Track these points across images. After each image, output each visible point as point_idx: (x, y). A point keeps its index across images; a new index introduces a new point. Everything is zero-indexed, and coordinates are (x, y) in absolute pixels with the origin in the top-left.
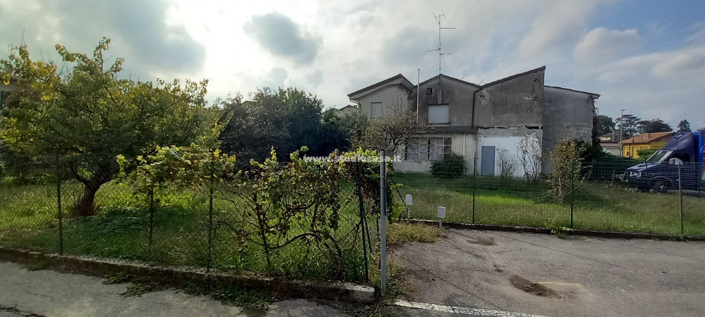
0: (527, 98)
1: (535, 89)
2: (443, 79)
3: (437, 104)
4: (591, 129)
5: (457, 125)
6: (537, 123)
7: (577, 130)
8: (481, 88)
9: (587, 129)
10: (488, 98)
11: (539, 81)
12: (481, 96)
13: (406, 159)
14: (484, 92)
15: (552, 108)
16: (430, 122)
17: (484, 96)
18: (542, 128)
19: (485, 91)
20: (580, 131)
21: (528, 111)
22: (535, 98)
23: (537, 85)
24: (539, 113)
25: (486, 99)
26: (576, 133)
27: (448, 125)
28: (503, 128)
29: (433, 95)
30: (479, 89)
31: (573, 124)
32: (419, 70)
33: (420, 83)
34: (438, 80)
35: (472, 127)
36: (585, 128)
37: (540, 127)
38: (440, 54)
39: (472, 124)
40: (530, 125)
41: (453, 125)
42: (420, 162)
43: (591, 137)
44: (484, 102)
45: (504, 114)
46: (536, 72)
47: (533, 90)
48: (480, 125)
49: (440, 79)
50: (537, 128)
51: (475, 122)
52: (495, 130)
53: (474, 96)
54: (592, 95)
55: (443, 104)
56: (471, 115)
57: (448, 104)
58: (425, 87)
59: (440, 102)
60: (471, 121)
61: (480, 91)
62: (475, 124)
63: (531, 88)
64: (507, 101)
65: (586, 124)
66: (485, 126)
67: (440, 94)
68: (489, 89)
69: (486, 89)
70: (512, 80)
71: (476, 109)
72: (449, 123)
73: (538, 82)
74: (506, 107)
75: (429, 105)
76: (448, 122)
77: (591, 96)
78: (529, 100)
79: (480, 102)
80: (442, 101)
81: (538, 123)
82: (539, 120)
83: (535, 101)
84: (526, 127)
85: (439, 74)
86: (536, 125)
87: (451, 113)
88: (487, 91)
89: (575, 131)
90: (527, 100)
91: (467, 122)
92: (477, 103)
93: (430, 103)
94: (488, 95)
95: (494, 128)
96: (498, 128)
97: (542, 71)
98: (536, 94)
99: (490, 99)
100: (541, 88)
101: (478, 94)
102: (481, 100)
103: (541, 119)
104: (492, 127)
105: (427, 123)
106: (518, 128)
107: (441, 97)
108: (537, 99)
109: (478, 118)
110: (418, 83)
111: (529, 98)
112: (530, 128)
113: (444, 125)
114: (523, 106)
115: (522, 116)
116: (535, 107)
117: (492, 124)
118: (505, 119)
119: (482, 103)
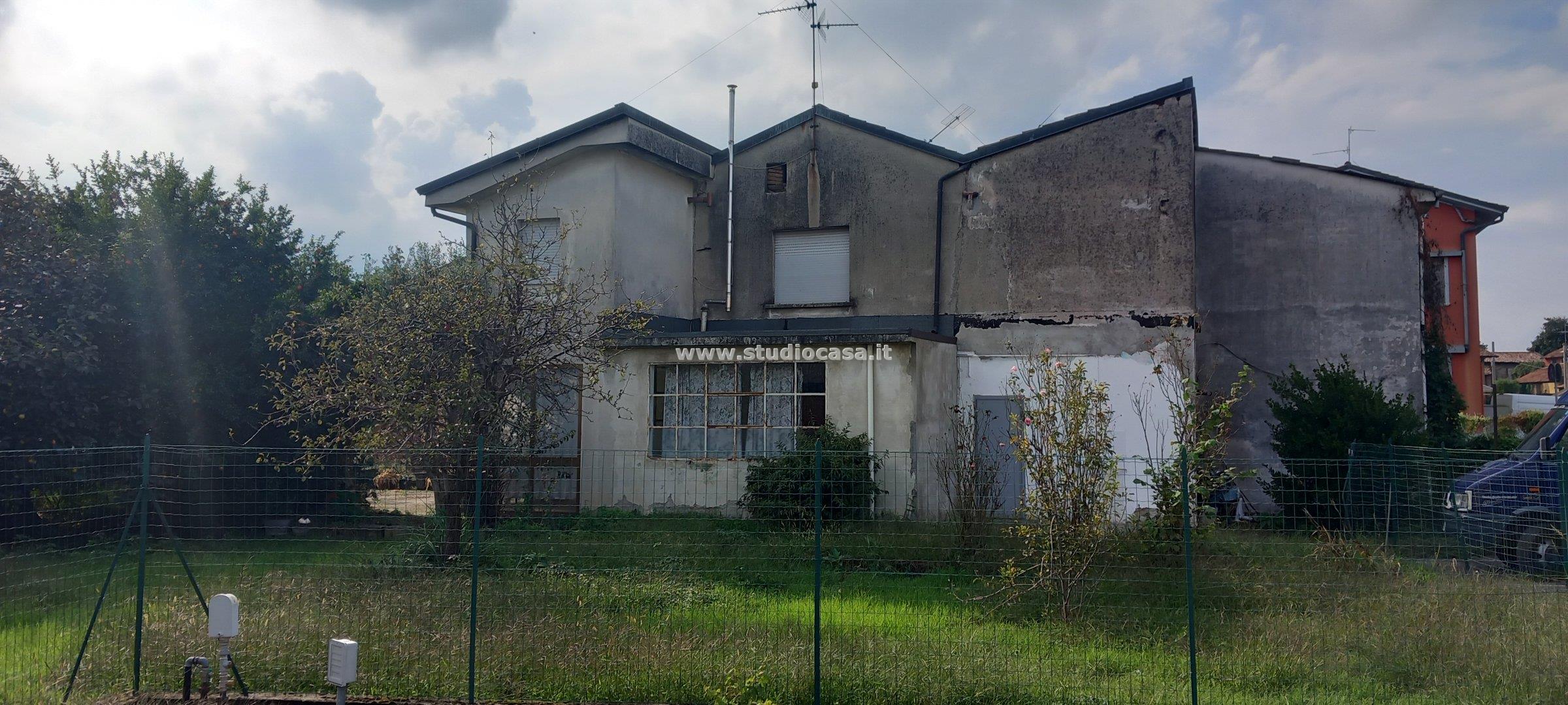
0: (1132, 205)
1: (1161, 167)
2: (825, 126)
3: (803, 229)
4: (1417, 326)
5: (883, 311)
6: (1172, 301)
7: (1366, 327)
8: (967, 162)
9: (1402, 324)
10: (992, 203)
11: (1172, 136)
12: (966, 197)
13: (657, 451)
14: (977, 179)
15: (1271, 242)
16: (781, 299)
17: (975, 195)
18: (1191, 322)
19: (980, 176)
20: (1379, 333)
21: (1140, 256)
22: (1163, 203)
23: (1165, 150)
24: (1178, 262)
25: (986, 210)
26: (1365, 340)
27: (847, 314)
28: (1051, 322)
29: (790, 190)
30: (954, 167)
31: (1351, 304)
32: (732, 88)
33: (737, 140)
34: (806, 133)
35: (937, 318)
36: (1393, 321)
37: (1185, 320)
38: (813, 26)
39: (937, 305)
40: (1149, 310)
41: (866, 310)
42: (707, 467)
43: (1418, 358)
44: (977, 218)
45: (1050, 266)
46: (1160, 102)
47: (1155, 172)
48: (966, 312)
49: (815, 126)
50: (1175, 322)
51: (947, 298)
52: (1019, 333)
53: (941, 195)
54: (1414, 192)
55: (826, 229)
56: (931, 272)
57: (846, 228)
58: (759, 157)
59: (814, 221)
60: (930, 298)
61: (960, 178)
62: (948, 309)
63: (1146, 165)
64: (1060, 214)
65: (1400, 305)
66: (986, 315)
67: (813, 183)
68: (995, 167)
69: (984, 166)
70: (1078, 131)
71: (951, 248)
72: (852, 304)
73: (1169, 143)
74: (1057, 241)
75: (778, 231)
76: (844, 298)
77: (1409, 196)
78: (1142, 211)
79: (964, 219)
80: (824, 216)
81: (1176, 304)
82: (1181, 290)
83: (1163, 217)
84: (1134, 318)
85: (809, 106)
86: (1169, 311)
87: (856, 263)
88: (987, 174)
89: (1362, 334)
90: (1132, 211)
91: (918, 303)
92: (952, 224)
93: (779, 222)
94: (993, 192)
95: (1017, 321)
96: (1030, 321)
97: (1185, 100)
98: (1166, 189)
99: (1000, 208)
100: (1182, 164)
101: (954, 189)
102: (968, 212)
103: (1189, 287)
104: (1010, 321)
105: (768, 304)
106: (1104, 321)
107: (821, 199)
108: (1170, 207)
109: (957, 284)
110: (731, 142)
111: (1139, 203)
112: (1148, 322)
113: (834, 314)
114: (1122, 235)
115: (1119, 275)
116: (1165, 240)
117: (1010, 309)
118: (1054, 288)
119: (969, 225)
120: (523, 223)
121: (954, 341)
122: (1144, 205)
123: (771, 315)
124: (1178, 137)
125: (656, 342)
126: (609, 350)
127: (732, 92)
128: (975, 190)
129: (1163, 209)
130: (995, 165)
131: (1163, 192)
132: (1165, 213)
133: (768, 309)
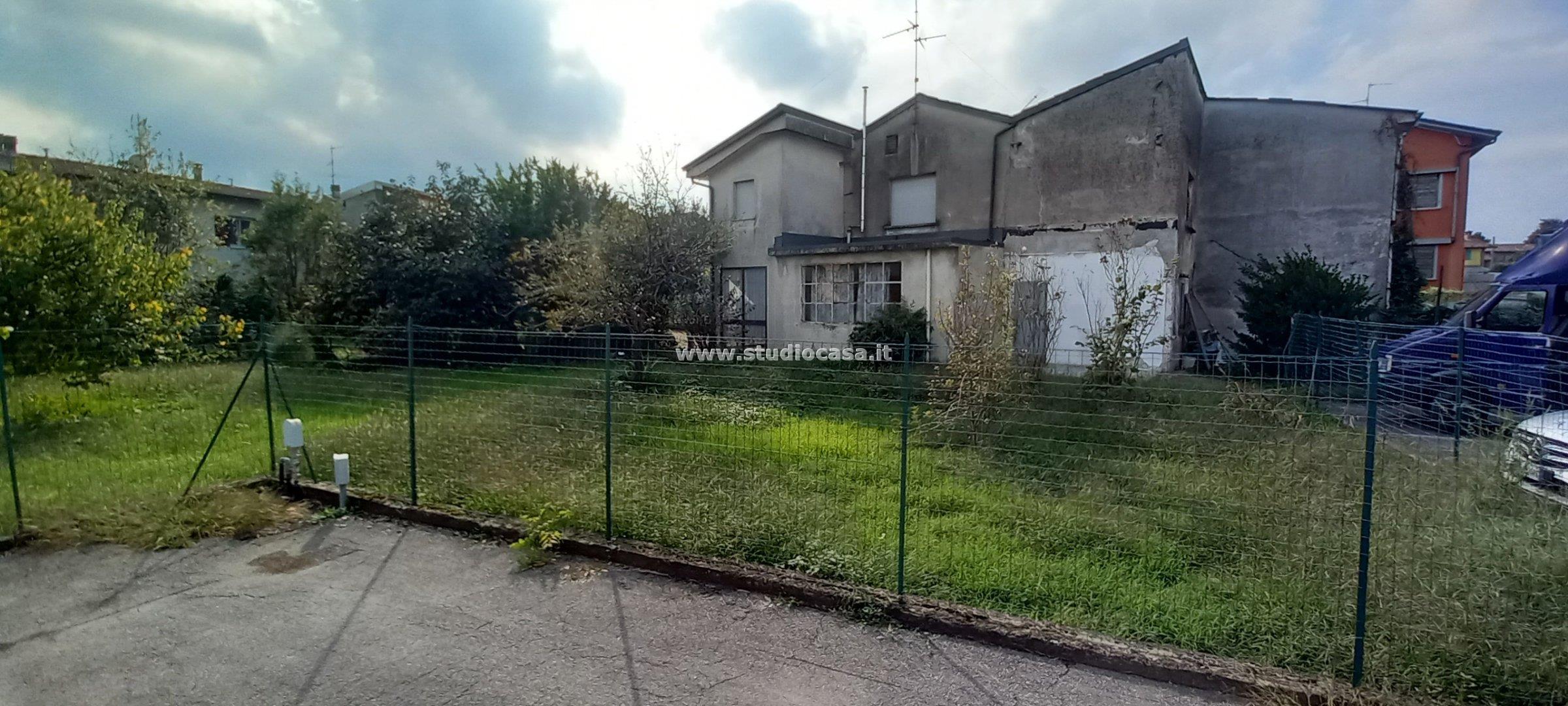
0: (1135, 141)
1: (1158, 109)
2: (925, 108)
3: (907, 177)
4: (1388, 222)
5: (958, 226)
6: (1162, 210)
7: (1340, 225)
8: (1013, 123)
9: (1375, 221)
10: (1031, 149)
11: (1169, 87)
12: (1012, 145)
13: (808, 318)
14: (1021, 132)
15: (1263, 164)
16: (894, 223)
17: (1020, 144)
18: (1176, 225)
19: (1023, 131)
20: (1352, 228)
21: (1138, 178)
22: (1158, 137)
23: (1163, 96)
24: (1167, 181)
25: (1027, 154)
26: (1339, 234)
27: (935, 230)
28: (1070, 230)
29: (900, 152)
30: (1006, 126)
31: (1330, 207)
32: (865, 88)
33: (869, 121)
34: (910, 114)
35: (992, 230)
36: (1367, 219)
37: (1170, 224)
38: (916, 41)
39: (991, 223)
40: (1143, 217)
41: (947, 227)
42: (833, 328)
43: (1386, 246)
44: (1021, 160)
45: (1071, 190)
46: (1160, 61)
47: (1153, 114)
48: (1011, 225)
49: (916, 108)
50: (1163, 225)
51: (998, 216)
52: (1047, 238)
53: (996, 147)
54: (1395, 116)
55: (922, 175)
56: (988, 199)
57: (934, 174)
58: (882, 133)
59: (915, 170)
60: (987, 217)
61: (1009, 134)
62: (999, 224)
63: (1147, 110)
64: (1079, 152)
65: (1373, 206)
66: (1024, 226)
67: (915, 147)
69: (1025, 124)
70: (1096, 90)
71: (1002, 183)
72: (937, 224)
73: (1166, 91)
74: (1076, 172)
75: (893, 180)
76: (933, 221)
77: (1390, 119)
78: (1141, 145)
79: (1011, 161)
80: (920, 167)
81: (1164, 212)
82: (1168, 202)
83: (1158, 148)
84: (1132, 223)
85: (912, 95)
86: (1159, 218)
87: (941, 196)
88: (1028, 129)
89: (1336, 230)
90: (1133, 146)
91: (978, 220)
92: (1003, 165)
93: (893, 174)
94: (1031, 139)
95: (1046, 230)
96: (1055, 230)
97: (1183, 56)
98: (1161, 126)
99: (1036, 151)
100: (1175, 107)
101: (1006, 141)
102: (1014, 157)
103: (1175, 199)
104: (1042, 230)
105: (887, 226)
106: (1108, 227)
107: (920, 154)
108: (1164, 139)
109: (1005, 207)
110: (864, 123)
111: (1140, 139)
112: (1142, 227)
113: (927, 230)
114: (1126, 164)
115: (1120, 193)
116: (1158, 165)
117: (1041, 222)
118: (1073, 206)
119: (1015, 165)
120: (736, 183)
121: (1001, 245)
122: (1142, 141)
123: (888, 233)
124: (1174, 86)
125: (802, 252)
126: (778, 257)
127: (865, 91)
128: (1019, 140)
129: (1158, 142)
130: (1034, 121)
131: (1159, 129)
132: (1159, 145)
133: (886, 230)
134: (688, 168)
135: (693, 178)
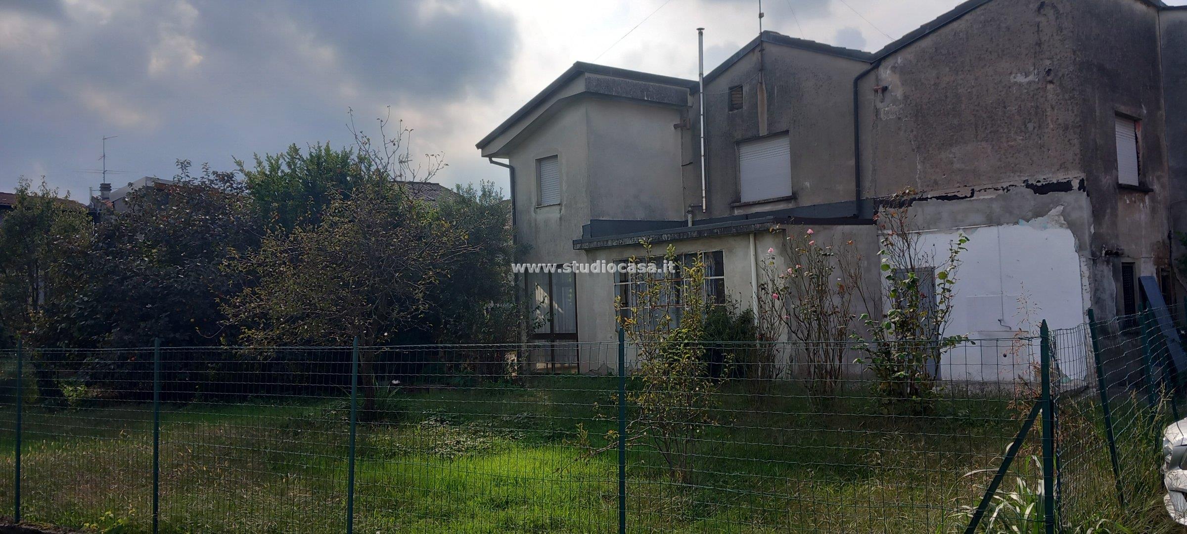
0: (1021, 79)
1: (1044, 37)
2: (773, 50)
3: (756, 139)
5: (817, 201)
6: (1063, 167)
8: (877, 60)
10: (899, 93)
11: (1054, 7)
12: (876, 91)
14: (886, 74)
16: (746, 198)
17: (885, 89)
18: (1082, 187)
19: (888, 72)
21: (1030, 126)
22: (1049, 72)
23: (1049, 20)
24: (1066, 128)
25: (895, 101)
27: (791, 206)
28: (955, 197)
29: (746, 107)
30: (867, 67)
32: (700, 30)
34: (755, 57)
35: (860, 202)
37: (1075, 184)
39: (859, 193)
40: (1041, 177)
41: (805, 201)
44: (888, 109)
45: (951, 145)
47: (1039, 44)
48: (883, 195)
49: (762, 50)
50: (1066, 187)
51: (867, 183)
52: (931, 209)
53: (856, 94)
55: (774, 135)
56: (852, 162)
57: (786, 133)
58: (723, 84)
59: (763, 131)
60: (853, 186)
61: (872, 76)
62: (867, 195)
63: (1031, 38)
64: (957, 96)
66: (899, 195)
67: (762, 98)
68: (899, 61)
69: (890, 62)
70: (967, 17)
72: (793, 197)
73: (1051, 13)
74: (956, 122)
75: (739, 143)
76: (789, 193)
78: (1030, 83)
79: (877, 112)
80: (770, 125)
81: (1067, 169)
82: (1070, 156)
83: (1050, 86)
84: (1028, 186)
85: (758, 34)
86: (1061, 177)
87: (796, 160)
88: (894, 69)
90: (1020, 85)
91: (843, 191)
92: (867, 117)
93: (738, 135)
94: (899, 83)
95: (926, 199)
96: (938, 198)
98: (1051, 59)
99: (906, 97)
100: (1065, 32)
101: (868, 85)
102: (880, 105)
103: (1078, 151)
104: (920, 199)
105: (736, 202)
106: (1001, 192)
107: (768, 111)
108: (1056, 75)
109: (874, 170)
110: (701, 74)
111: (1026, 76)
112: (1041, 189)
113: (781, 206)
114: (1013, 109)
115: (1012, 147)
116: (1053, 108)
117: (920, 189)
118: (957, 166)
119: (882, 116)
120: (539, 161)
121: (872, 222)
122: (1031, 78)
123: (737, 212)
124: (1060, 7)
127: (701, 34)
128: (884, 84)
129: (1049, 78)
130: (899, 59)
131: (1048, 62)
132: (1051, 82)
133: (733, 208)
134: (483, 145)
135: (490, 157)
